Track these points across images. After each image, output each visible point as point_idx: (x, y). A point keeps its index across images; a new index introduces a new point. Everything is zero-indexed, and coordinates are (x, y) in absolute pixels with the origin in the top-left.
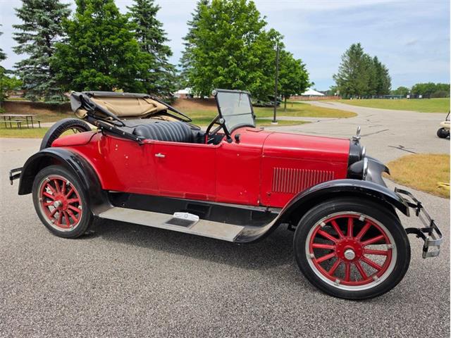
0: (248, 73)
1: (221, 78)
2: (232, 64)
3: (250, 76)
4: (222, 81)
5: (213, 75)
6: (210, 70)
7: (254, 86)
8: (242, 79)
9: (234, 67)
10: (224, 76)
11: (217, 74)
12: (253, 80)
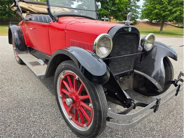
0: (174, 8)
1: (157, 10)
2: (165, 3)
3: (175, 9)
4: (157, 12)
5: (153, 9)
6: (152, 7)
7: (175, 15)
8: (169, 11)
9: (166, 4)
10: (159, 10)
11: (155, 8)
12: (176, 12)
